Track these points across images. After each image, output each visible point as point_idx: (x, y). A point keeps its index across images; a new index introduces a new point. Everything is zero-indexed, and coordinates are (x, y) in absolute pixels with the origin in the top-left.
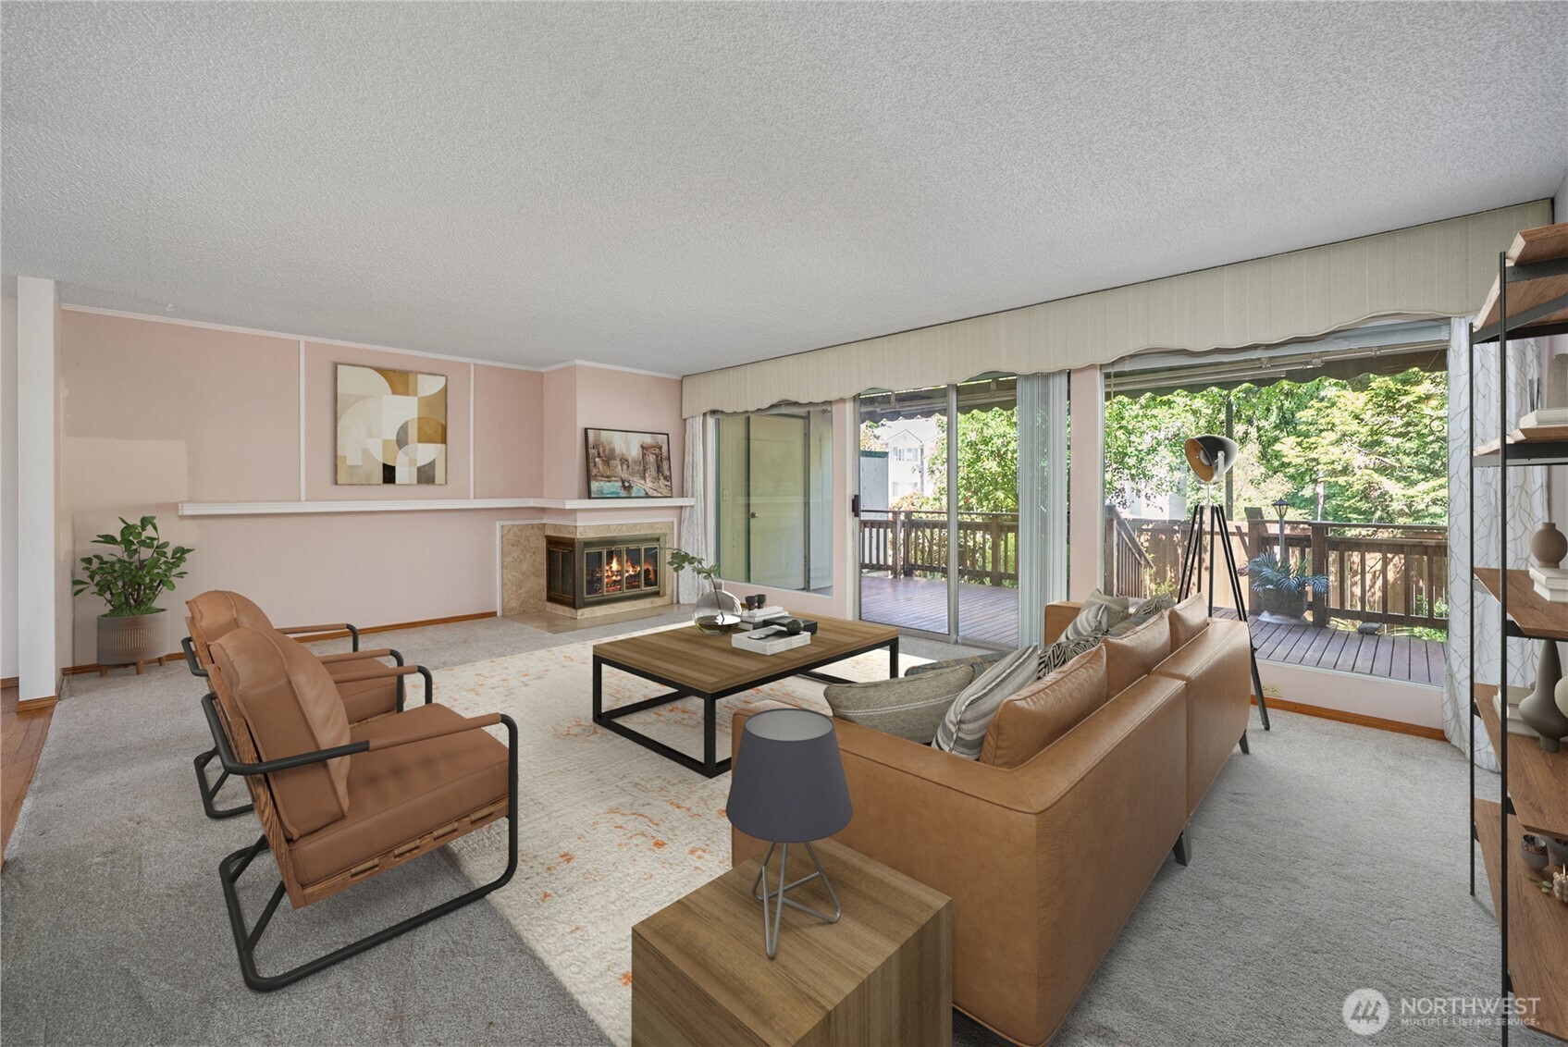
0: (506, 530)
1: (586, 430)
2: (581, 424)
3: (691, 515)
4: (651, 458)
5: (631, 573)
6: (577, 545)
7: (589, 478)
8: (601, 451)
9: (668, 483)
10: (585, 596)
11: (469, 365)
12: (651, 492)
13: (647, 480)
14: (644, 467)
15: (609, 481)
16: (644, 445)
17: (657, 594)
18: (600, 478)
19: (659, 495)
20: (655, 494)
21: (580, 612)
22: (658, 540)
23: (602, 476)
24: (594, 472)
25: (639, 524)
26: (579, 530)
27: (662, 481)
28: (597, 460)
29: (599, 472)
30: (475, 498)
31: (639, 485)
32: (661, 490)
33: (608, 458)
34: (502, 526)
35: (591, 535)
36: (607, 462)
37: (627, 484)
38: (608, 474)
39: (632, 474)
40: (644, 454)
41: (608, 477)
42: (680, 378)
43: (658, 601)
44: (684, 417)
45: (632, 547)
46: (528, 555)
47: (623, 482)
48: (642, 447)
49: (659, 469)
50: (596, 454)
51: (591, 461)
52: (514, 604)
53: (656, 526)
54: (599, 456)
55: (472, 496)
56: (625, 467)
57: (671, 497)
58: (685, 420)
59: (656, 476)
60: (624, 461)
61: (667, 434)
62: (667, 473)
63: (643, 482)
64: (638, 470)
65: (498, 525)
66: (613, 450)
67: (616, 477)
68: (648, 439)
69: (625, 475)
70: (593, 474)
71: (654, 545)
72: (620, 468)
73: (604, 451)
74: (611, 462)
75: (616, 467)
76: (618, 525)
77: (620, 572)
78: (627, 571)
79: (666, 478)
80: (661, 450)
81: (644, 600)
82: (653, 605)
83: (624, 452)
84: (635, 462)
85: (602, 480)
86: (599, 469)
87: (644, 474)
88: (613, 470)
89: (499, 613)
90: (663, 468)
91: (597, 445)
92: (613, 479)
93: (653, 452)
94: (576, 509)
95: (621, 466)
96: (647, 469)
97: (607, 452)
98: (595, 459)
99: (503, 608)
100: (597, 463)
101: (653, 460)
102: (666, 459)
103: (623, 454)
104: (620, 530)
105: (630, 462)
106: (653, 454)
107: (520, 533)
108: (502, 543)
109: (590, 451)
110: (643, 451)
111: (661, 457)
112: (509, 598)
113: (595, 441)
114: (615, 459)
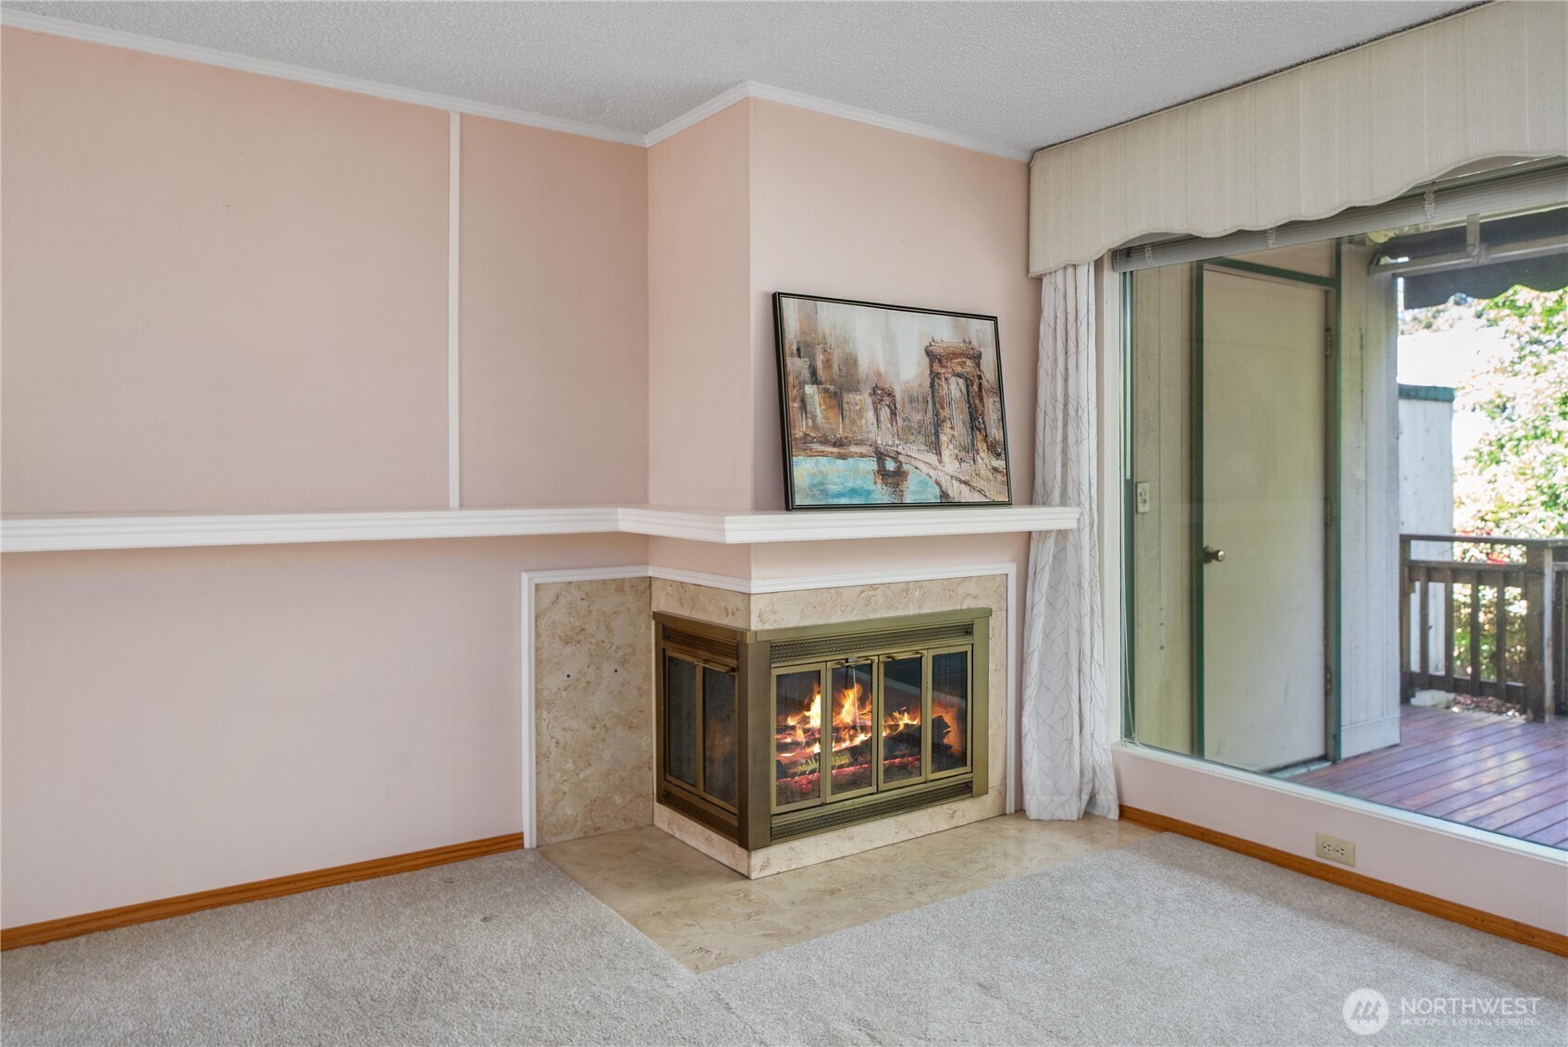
0: (546, 603)
1: (776, 299)
2: (763, 281)
3: (1059, 558)
4: (954, 388)
5: (898, 729)
6: (751, 652)
7: (784, 446)
8: (819, 365)
9: (1000, 464)
10: (775, 809)
11: (445, 115)
12: (955, 491)
13: (946, 453)
14: (937, 414)
15: (842, 457)
16: (934, 349)
17: (965, 790)
18: (818, 447)
19: (978, 498)
20: (967, 496)
21: (758, 858)
22: (967, 630)
23: (825, 441)
24: (800, 427)
25: (917, 585)
26: (756, 605)
27: (985, 459)
28: (808, 390)
29: (815, 427)
30: (462, 506)
31: (924, 467)
32: (980, 484)
33: (840, 384)
34: (537, 586)
35: (789, 619)
36: (835, 398)
37: (890, 465)
38: (840, 433)
39: (904, 434)
40: (934, 376)
41: (839, 443)
42: (1024, 158)
43: (967, 810)
44: (1035, 270)
45: (902, 653)
46: (607, 668)
47: (880, 456)
48: (929, 354)
49: (975, 421)
50: (806, 374)
51: (792, 393)
52: (569, 809)
53: (964, 590)
54: (815, 379)
55: (454, 499)
56: (885, 412)
57: (1009, 502)
58: (1039, 280)
59: (966, 440)
60: (882, 394)
61: (994, 319)
62: (995, 433)
63: (932, 458)
64: (921, 424)
65: (526, 582)
66: (851, 362)
67: (860, 443)
68: (944, 333)
69: (885, 438)
70: (797, 434)
71: (956, 645)
72: (870, 415)
73: (828, 364)
74: (847, 397)
75: (860, 413)
76: (862, 589)
79: (992, 448)
80: (978, 365)
81: (930, 810)
82: (954, 823)
83: (882, 370)
84: (912, 400)
85: (823, 454)
86: (814, 418)
87: (937, 435)
88: (853, 422)
89: (528, 842)
90: (986, 419)
91: (807, 345)
92: (854, 449)
93: (959, 369)
94: (749, 544)
95: (876, 410)
96: (943, 421)
97: (835, 367)
98: (802, 388)
99: (539, 829)
100: (808, 400)
101: (958, 394)
102: (991, 390)
103: (879, 375)
104: (868, 602)
105: (898, 398)
106: (959, 375)
107: (584, 604)
108: (538, 636)
109: (795, 365)
110: (931, 366)
111: (980, 385)
112: (555, 792)
113: (803, 333)
114: (858, 390)
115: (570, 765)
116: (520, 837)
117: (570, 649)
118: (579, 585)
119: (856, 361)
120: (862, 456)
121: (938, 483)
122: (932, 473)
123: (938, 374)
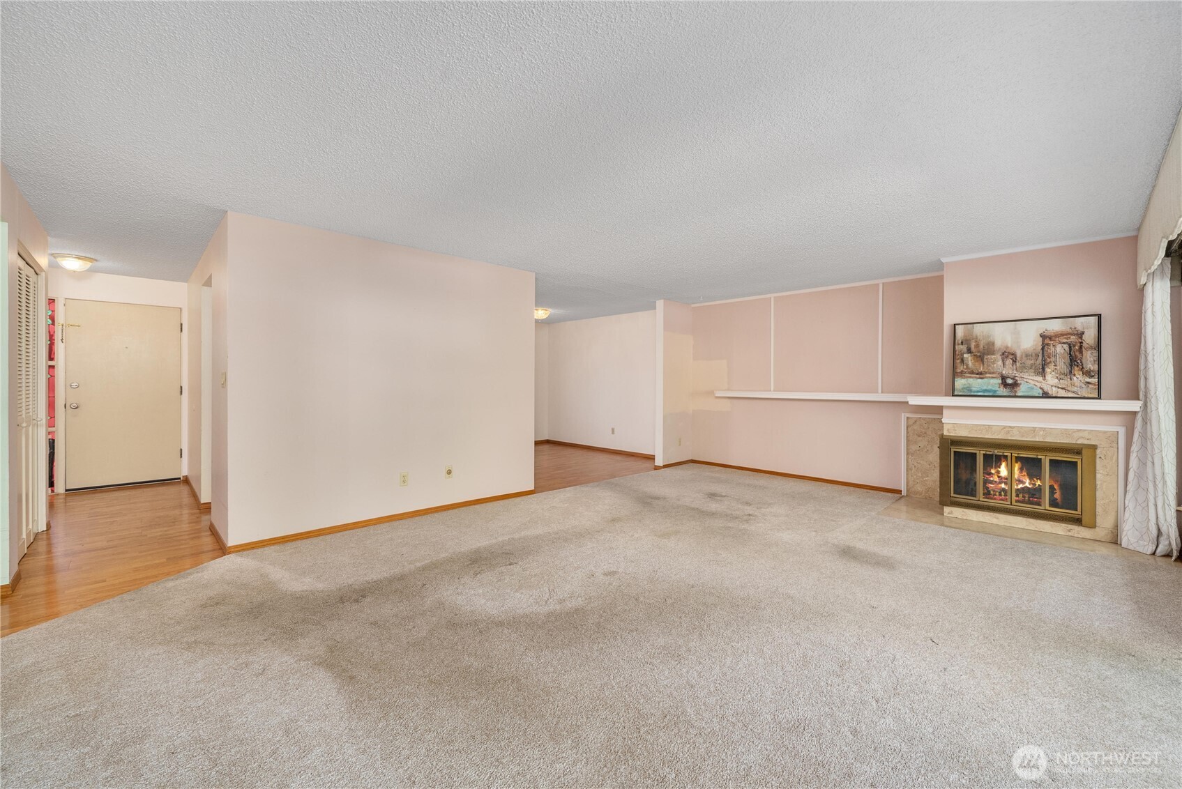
0: (910, 423)
1: (956, 325)
2: (950, 320)
4: (1061, 349)
5: (1027, 485)
7: (955, 374)
8: (974, 346)
9: (1094, 381)
10: (952, 495)
12: (1053, 391)
13: (1049, 377)
14: (1044, 360)
15: (982, 378)
16: (1047, 334)
17: (1078, 521)
18: (969, 375)
19: (1072, 395)
20: (1062, 393)
22: (1078, 452)
23: (972, 373)
24: (960, 368)
25: (1044, 429)
26: (946, 427)
27: (1081, 379)
28: (965, 356)
29: (967, 368)
30: (882, 392)
31: (1030, 382)
32: (1075, 389)
33: (983, 352)
34: (908, 418)
35: (962, 433)
36: (980, 358)
37: (1009, 381)
38: (981, 370)
39: (1023, 368)
40: (1045, 345)
41: (981, 374)
42: (1134, 234)
44: (1139, 286)
47: (1004, 378)
48: (1043, 336)
49: (1074, 362)
50: (967, 350)
51: (958, 357)
52: (919, 488)
53: (1076, 435)
54: (969, 351)
55: (879, 389)
56: (1009, 362)
57: (1099, 397)
58: (1142, 289)
59: (1066, 370)
60: (1008, 355)
61: (1099, 315)
62: (1092, 367)
63: (1040, 379)
64: (1032, 365)
65: (904, 417)
67: (993, 373)
68: (1055, 326)
69: (1008, 371)
70: (958, 371)
71: (1071, 457)
72: (1000, 363)
73: (977, 346)
74: (986, 357)
75: (994, 362)
76: (1005, 427)
77: (1009, 480)
78: (1020, 481)
79: (1088, 373)
80: (1081, 338)
81: (1051, 523)
82: (1070, 534)
83: (1009, 345)
84: (1027, 356)
85: (970, 377)
86: (967, 365)
87: (1043, 369)
88: (988, 366)
89: (904, 493)
90: (1084, 361)
91: (966, 340)
92: (988, 375)
93: (1065, 341)
94: (942, 406)
95: (1003, 361)
96: (1050, 362)
97: (981, 347)
98: (962, 354)
99: (907, 491)
100: (965, 359)
101: (1062, 351)
102: (1091, 348)
103: (1007, 347)
104: (1008, 432)
105: (1018, 355)
106: (1064, 343)
107: (926, 425)
108: (907, 433)
109: (959, 348)
110: (1043, 341)
111: (1081, 347)
112: (914, 481)
113: (965, 336)
114: (993, 354)
115: (920, 474)
116: (901, 491)
117: (920, 438)
118: (924, 419)
119: (993, 344)
120: (992, 378)
121: (1040, 388)
122: (1037, 384)
123: (1048, 344)
